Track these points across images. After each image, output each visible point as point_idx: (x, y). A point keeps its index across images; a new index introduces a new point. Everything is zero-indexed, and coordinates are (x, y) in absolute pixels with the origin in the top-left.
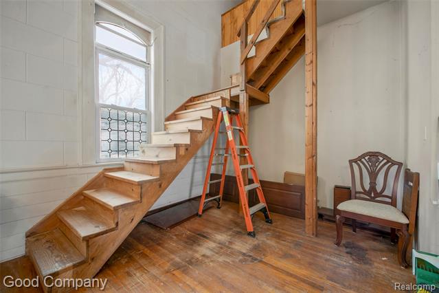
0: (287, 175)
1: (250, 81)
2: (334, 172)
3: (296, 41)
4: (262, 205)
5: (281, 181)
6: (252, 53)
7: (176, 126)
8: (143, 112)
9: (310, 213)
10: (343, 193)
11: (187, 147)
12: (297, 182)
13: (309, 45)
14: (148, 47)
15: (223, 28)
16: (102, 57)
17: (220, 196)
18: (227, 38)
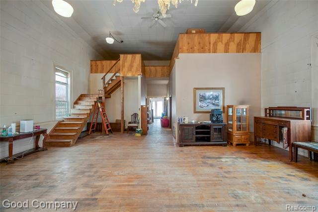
0: (117, 120)
1: (105, 93)
2: (128, 118)
3: (119, 84)
4: (110, 128)
5: (115, 122)
6: (107, 86)
7: (78, 107)
8: (66, 101)
9: (122, 129)
10: (130, 123)
11: (89, 114)
12: (119, 122)
13: (122, 85)
14: (67, 77)
15: (91, 66)
16: (57, 85)
17: (95, 129)
18: (93, 70)
